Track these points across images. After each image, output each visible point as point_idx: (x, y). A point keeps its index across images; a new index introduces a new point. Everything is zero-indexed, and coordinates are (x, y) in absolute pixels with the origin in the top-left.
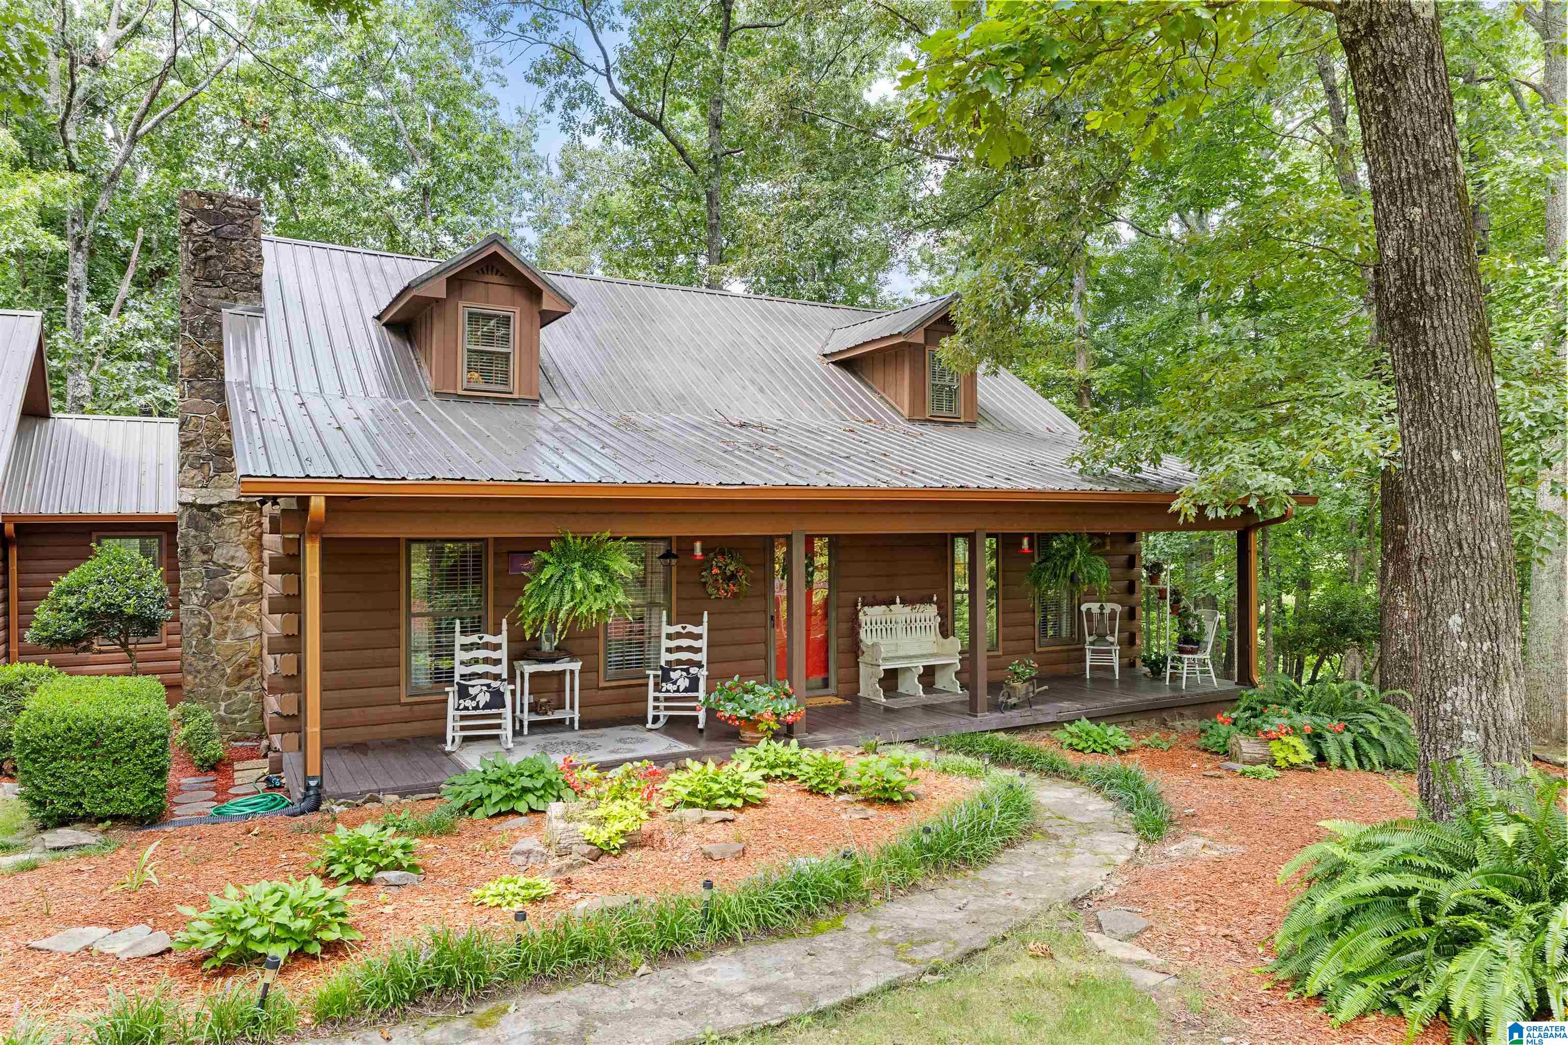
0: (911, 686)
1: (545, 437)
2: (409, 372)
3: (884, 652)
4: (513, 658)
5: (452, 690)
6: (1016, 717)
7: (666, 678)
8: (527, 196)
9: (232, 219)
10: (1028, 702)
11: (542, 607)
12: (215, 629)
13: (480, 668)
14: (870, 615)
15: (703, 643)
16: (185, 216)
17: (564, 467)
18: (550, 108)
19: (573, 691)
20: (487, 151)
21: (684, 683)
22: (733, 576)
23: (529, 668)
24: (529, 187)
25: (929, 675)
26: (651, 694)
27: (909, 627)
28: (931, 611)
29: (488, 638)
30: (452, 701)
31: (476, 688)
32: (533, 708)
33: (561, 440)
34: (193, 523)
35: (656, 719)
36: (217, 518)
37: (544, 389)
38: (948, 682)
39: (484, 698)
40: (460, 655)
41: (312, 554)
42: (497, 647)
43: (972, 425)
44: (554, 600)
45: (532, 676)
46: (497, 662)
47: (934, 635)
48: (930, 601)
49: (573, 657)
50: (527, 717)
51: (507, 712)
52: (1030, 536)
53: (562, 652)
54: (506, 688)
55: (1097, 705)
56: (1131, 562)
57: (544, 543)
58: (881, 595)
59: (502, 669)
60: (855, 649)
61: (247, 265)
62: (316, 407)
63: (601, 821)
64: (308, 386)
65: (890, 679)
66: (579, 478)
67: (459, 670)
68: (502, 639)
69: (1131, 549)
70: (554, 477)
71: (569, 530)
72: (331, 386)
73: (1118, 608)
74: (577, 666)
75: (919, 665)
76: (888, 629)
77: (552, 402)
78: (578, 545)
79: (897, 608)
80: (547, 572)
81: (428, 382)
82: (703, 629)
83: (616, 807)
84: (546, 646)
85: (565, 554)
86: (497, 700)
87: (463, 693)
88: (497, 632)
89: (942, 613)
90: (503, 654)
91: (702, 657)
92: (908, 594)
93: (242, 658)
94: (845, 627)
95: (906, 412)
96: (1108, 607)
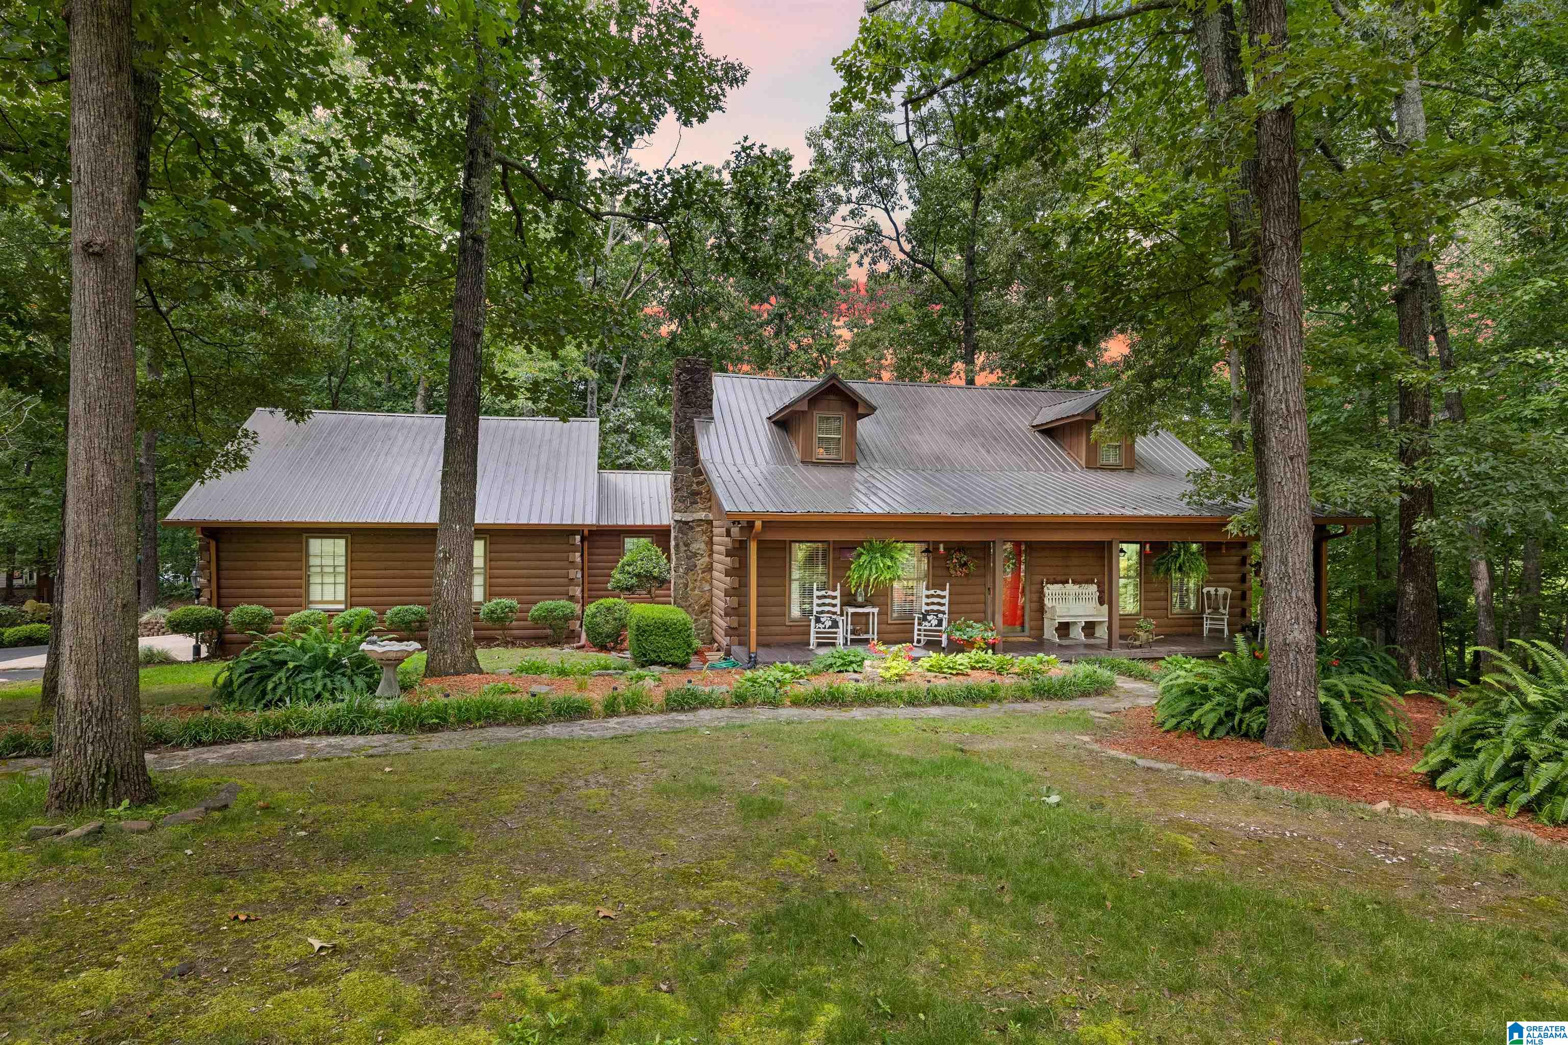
0: (1077, 634)
1: (860, 487)
2: (787, 450)
3: (1059, 612)
4: (843, 604)
5: (813, 618)
6: (1138, 653)
7: (925, 619)
8: (844, 307)
9: (699, 371)
10: (1149, 644)
11: (860, 577)
12: (691, 585)
13: (826, 608)
14: (1051, 590)
15: (946, 601)
16: (676, 371)
17: (871, 505)
18: (861, 265)
19: (874, 624)
20: (819, 287)
21: (935, 622)
22: (965, 564)
23: (851, 610)
24: (845, 301)
25: (1089, 628)
26: (916, 627)
27: (1077, 597)
28: (1093, 588)
29: (830, 593)
30: (813, 623)
31: (824, 618)
32: (853, 633)
33: (868, 488)
34: (680, 531)
35: (919, 641)
36: (692, 528)
37: (859, 457)
38: (1102, 632)
39: (828, 623)
40: (816, 601)
41: (753, 547)
42: (834, 598)
43: (1131, 470)
44: (866, 573)
45: (853, 614)
46: (834, 606)
47: (1095, 603)
48: (1092, 582)
49: (874, 606)
50: (849, 637)
51: (840, 631)
52: (1151, 543)
53: (868, 602)
54: (840, 619)
55: (1199, 649)
56: (1243, 561)
57: (860, 544)
58: (1059, 578)
59: (837, 609)
60: (1041, 609)
61: (706, 395)
62: (745, 471)
63: (888, 669)
64: (739, 461)
65: (1064, 628)
66: (879, 511)
67: (816, 609)
68: (837, 593)
69: (1244, 552)
70: (866, 510)
71: (873, 537)
72: (750, 462)
73: (1229, 591)
74: (876, 610)
75: (1082, 621)
76: (1064, 598)
77: (863, 464)
78: (877, 545)
79: (1070, 585)
80: (863, 558)
81: (798, 456)
82: (946, 593)
83: (894, 664)
84: (860, 599)
85: (871, 550)
86: (835, 624)
87: (818, 620)
88: (835, 590)
89: (1101, 591)
90: (837, 601)
91: (945, 609)
92: (1078, 578)
93: (703, 602)
94: (1035, 597)
95: (1083, 463)
96: (1221, 591)
